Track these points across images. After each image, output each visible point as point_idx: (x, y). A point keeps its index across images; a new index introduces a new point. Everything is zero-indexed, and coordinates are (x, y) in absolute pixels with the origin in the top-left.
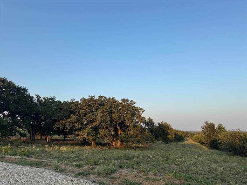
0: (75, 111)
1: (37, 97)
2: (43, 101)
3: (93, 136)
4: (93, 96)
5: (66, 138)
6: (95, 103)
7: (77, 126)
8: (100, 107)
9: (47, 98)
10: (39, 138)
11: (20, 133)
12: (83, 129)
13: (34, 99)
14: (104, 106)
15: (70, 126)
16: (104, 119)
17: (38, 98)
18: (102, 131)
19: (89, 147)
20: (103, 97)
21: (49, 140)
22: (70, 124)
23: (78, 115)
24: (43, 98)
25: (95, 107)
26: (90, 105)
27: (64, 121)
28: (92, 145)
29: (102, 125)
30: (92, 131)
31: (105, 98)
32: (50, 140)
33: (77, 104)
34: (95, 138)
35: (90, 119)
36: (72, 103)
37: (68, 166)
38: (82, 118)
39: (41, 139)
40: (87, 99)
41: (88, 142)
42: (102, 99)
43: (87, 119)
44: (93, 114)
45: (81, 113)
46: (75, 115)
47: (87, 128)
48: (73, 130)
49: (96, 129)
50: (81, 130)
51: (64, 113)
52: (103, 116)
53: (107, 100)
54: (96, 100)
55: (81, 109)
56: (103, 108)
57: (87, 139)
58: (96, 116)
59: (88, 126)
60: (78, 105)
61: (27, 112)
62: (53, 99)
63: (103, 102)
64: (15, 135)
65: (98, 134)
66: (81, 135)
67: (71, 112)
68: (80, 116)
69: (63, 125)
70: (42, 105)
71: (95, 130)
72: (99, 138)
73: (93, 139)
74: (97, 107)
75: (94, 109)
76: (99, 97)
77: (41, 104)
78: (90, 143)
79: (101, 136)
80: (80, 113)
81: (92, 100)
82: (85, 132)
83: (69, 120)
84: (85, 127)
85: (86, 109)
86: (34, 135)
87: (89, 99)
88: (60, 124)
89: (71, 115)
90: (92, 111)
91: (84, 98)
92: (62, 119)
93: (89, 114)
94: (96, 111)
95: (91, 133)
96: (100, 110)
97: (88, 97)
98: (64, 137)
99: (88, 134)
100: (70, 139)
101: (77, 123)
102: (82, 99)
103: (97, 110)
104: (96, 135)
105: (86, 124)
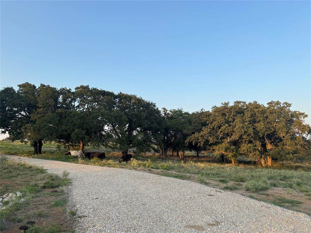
0: (207, 122)
1: (164, 110)
2: (170, 114)
3: (233, 151)
4: (227, 102)
5: (200, 155)
6: (231, 112)
7: (211, 140)
8: (239, 115)
9: (174, 110)
10: (171, 155)
11: (154, 148)
12: (219, 143)
13: (162, 113)
14: (244, 114)
15: (204, 141)
16: (245, 131)
17: (164, 112)
18: (243, 146)
19: (229, 165)
20: (241, 102)
21: (181, 156)
22: (203, 138)
23: (211, 127)
24: (170, 111)
25: (231, 116)
26: (224, 114)
27: (196, 135)
28: (232, 162)
29: (243, 139)
30: (230, 146)
31: (244, 103)
32: (183, 156)
33: (207, 114)
34: (236, 155)
35: (226, 132)
36: (202, 113)
37: (212, 181)
38: (216, 131)
39: (173, 155)
40: (220, 108)
41: (226, 158)
42: (240, 106)
43: (223, 132)
44: (230, 126)
45: (215, 125)
46: (207, 128)
47: (223, 142)
48: (208, 144)
49: (236, 143)
50: (217, 145)
51: (195, 126)
52: (243, 127)
53: (247, 105)
54: (232, 107)
55: (214, 120)
56: (242, 117)
57: (226, 156)
58: (234, 128)
59: (225, 140)
60: (209, 116)
61: (158, 127)
62: (180, 111)
63: (241, 109)
64: (150, 151)
65: (239, 149)
66: (218, 151)
67: (203, 125)
68: (214, 128)
69: (196, 139)
70: (170, 119)
71: (234, 145)
72: (241, 154)
73: (233, 156)
74: (234, 116)
75: (230, 119)
76: (235, 102)
77: (169, 117)
78: (230, 161)
79: (243, 152)
80: (213, 124)
81: (226, 108)
82: (222, 146)
83: (202, 133)
84: (221, 141)
85: (220, 119)
86: (166, 150)
87: (222, 107)
88: (192, 138)
89: (203, 128)
90: (228, 122)
91: (215, 106)
92: (193, 133)
93: (224, 125)
94: (233, 122)
95: (230, 148)
96: (238, 119)
97: (221, 105)
98: (196, 153)
99: (227, 149)
100: (204, 156)
101: (211, 137)
102: (213, 108)
103: (234, 120)
104: (236, 151)
105: (222, 138)
